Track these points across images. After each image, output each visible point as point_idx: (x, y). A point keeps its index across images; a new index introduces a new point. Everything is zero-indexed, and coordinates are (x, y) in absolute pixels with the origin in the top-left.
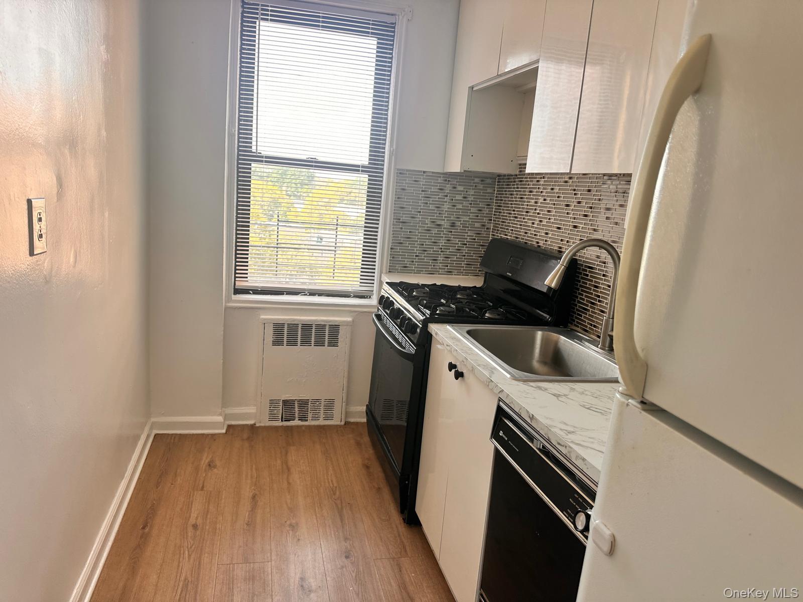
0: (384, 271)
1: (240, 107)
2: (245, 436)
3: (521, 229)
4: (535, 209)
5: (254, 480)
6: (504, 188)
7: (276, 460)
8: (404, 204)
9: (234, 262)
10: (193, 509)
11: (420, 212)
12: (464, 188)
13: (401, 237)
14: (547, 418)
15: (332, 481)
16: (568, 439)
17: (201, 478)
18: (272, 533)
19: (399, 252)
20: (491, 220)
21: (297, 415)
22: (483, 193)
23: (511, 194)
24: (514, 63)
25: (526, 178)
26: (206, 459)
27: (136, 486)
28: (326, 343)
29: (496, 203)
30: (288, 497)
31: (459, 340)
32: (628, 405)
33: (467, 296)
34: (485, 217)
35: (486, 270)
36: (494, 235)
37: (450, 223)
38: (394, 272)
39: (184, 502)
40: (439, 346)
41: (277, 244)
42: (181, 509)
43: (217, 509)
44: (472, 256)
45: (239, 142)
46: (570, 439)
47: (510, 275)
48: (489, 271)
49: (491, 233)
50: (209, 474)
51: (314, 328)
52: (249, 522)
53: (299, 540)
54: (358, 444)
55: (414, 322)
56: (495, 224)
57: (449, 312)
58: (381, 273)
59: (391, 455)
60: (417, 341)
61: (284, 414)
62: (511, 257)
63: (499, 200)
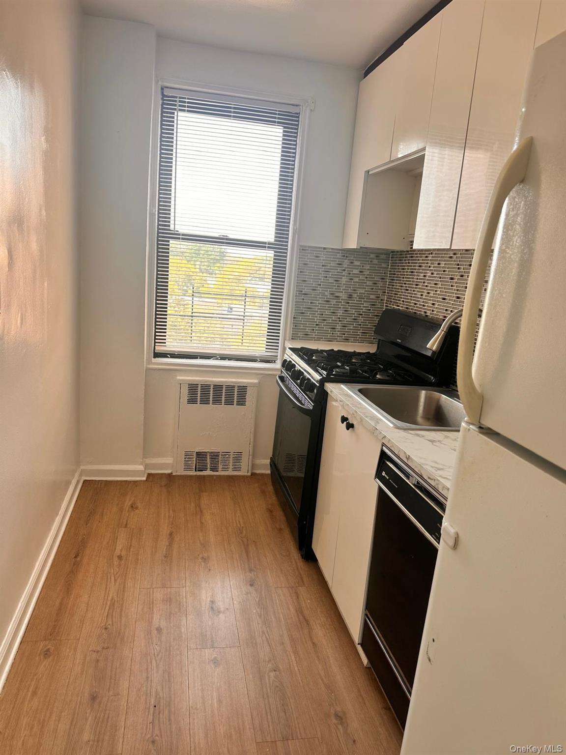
0: (287, 338)
1: (160, 189)
2: (163, 483)
3: (411, 300)
4: (424, 282)
5: (171, 520)
6: (397, 263)
7: (191, 504)
8: (305, 278)
9: (154, 329)
10: (118, 542)
11: (320, 285)
12: (361, 263)
13: (303, 308)
14: (421, 458)
15: (239, 522)
16: (437, 474)
17: (125, 517)
18: (187, 564)
19: (301, 321)
20: (385, 292)
21: (209, 466)
22: (378, 267)
23: (403, 269)
24: (405, 149)
25: (416, 254)
26: (129, 501)
27: (68, 523)
28: (235, 402)
29: (390, 277)
30: (201, 534)
31: (351, 397)
32: (469, 430)
33: (361, 360)
34: (379, 289)
35: (379, 337)
36: (387, 306)
37: (347, 295)
38: (296, 339)
39: (110, 537)
40: (334, 403)
41: (192, 313)
42: (108, 543)
43: (139, 543)
44: (368, 325)
45: (159, 221)
46: (438, 474)
47: (400, 341)
48: (382, 338)
49: (385, 304)
50: (132, 514)
51: (224, 388)
52: (166, 554)
53: (210, 570)
54: (263, 492)
55: (313, 382)
56: (389, 296)
57: (344, 373)
58: (285, 340)
59: (291, 500)
60: (315, 398)
61: (197, 465)
62: (401, 325)
63: (392, 274)
